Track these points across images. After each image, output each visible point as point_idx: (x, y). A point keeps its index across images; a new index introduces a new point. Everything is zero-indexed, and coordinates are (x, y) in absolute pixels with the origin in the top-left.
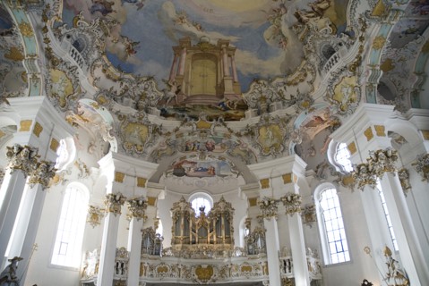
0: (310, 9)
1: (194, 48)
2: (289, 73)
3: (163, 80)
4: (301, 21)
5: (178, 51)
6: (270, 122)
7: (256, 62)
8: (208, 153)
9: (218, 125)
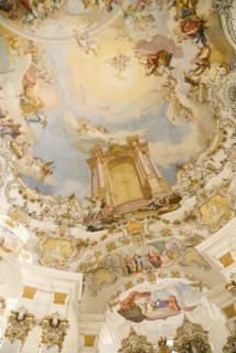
0: (195, 67)
1: (107, 156)
2: (209, 142)
3: (86, 198)
4: (194, 84)
5: (92, 162)
6: (209, 196)
7: (173, 149)
8: (157, 272)
9: (151, 223)
